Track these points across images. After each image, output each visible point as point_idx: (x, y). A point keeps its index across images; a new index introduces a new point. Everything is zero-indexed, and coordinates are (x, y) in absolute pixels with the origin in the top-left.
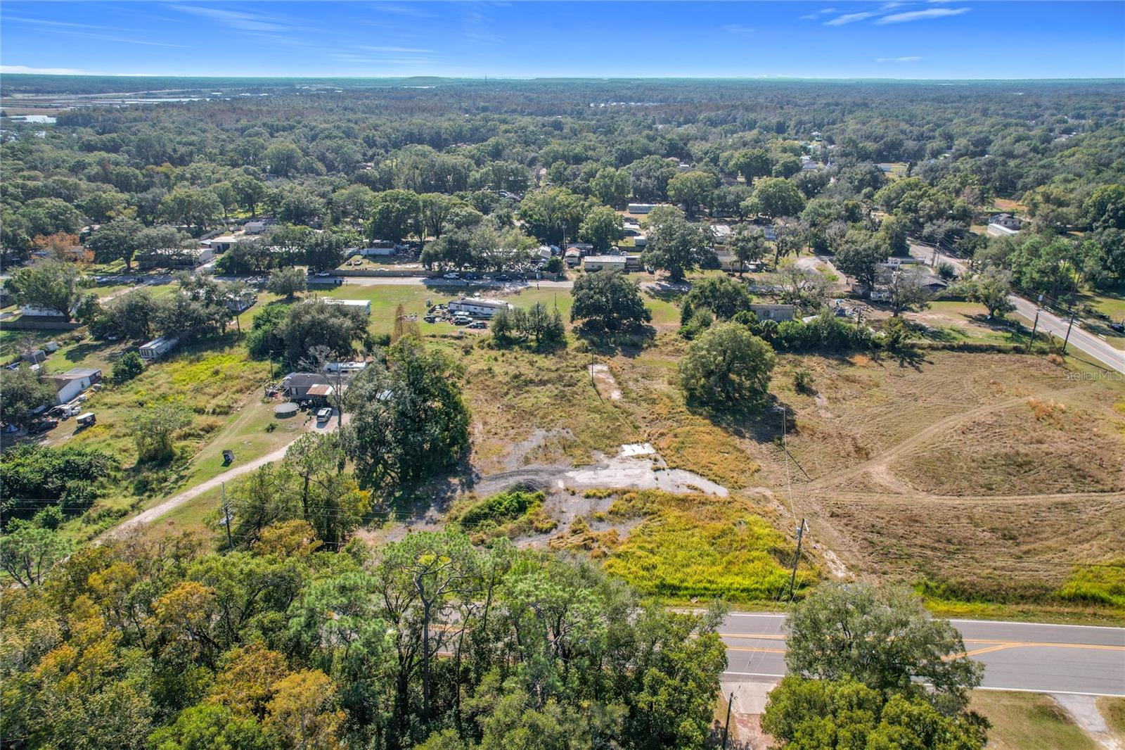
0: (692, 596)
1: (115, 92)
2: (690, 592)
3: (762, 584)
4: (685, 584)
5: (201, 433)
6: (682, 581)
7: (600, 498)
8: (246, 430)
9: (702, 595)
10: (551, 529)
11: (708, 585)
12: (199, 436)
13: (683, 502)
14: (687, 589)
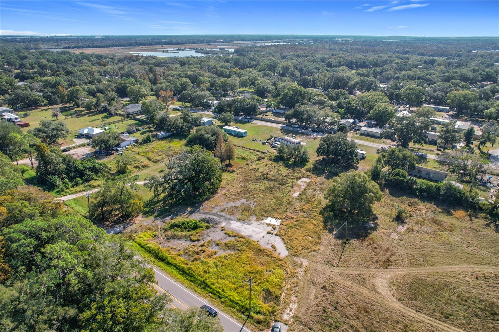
0: (210, 292)
1: (266, 40)
2: (211, 290)
3: (242, 302)
4: (212, 286)
5: (141, 167)
6: (213, 284)
7: (230, 236)
8: (154, 170)
9: (214, 294)
10: (195, 241)
11: (220, 291)
12: (139, 168)
13: (259, 251)
14: (211, 288)
